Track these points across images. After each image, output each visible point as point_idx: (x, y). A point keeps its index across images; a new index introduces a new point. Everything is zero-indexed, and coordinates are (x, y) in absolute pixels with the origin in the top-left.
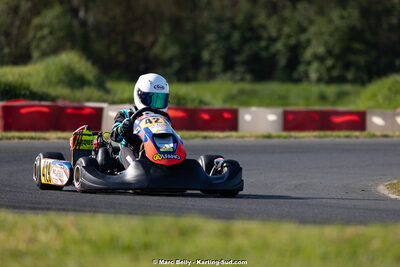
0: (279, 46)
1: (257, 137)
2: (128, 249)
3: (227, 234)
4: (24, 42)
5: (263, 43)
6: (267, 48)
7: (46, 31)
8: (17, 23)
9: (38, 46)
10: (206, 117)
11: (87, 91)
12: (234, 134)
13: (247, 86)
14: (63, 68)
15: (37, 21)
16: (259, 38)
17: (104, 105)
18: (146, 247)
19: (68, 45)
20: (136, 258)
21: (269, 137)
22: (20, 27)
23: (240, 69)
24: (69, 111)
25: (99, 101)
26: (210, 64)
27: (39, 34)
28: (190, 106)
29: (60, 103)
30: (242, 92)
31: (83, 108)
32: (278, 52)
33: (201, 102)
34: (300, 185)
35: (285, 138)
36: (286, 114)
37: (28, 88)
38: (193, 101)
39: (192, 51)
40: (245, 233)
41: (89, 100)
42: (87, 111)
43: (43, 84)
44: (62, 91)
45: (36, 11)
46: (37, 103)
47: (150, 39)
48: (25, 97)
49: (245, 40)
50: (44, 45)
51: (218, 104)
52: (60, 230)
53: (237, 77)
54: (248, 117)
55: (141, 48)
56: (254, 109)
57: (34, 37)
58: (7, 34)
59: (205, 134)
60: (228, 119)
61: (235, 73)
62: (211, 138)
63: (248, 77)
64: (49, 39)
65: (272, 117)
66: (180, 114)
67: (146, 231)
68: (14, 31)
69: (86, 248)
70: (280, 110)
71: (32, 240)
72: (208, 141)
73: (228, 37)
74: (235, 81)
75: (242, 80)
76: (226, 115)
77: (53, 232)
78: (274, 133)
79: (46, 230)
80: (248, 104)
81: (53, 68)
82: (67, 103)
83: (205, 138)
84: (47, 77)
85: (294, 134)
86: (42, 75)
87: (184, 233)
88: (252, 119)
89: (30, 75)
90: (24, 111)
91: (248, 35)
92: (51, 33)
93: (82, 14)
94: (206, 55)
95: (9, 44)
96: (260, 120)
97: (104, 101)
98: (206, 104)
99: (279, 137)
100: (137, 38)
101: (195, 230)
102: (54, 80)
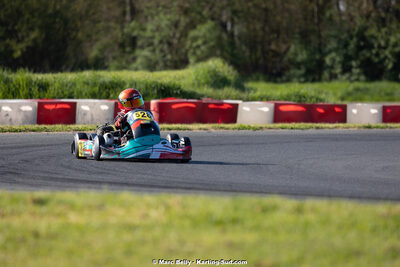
0: (387, 52)
1: (359, 127)
2: (220, 223)
3: (299, 211)
4: (183, 51)
5: (374, 51)
6: (377, 55)
7: (200, 42)
8: (178, 35)
9: (194, 53)
10: (321, 111)
11: (227, 90)
12: (341, 125)
13: (361, 85)
14: (209, 72)
15: (192, 33)
16: (371, 47)
17: (239, 102)
18: (235, 221)
19: (218, 52)
20: (224, 231)
21: (369, 127)
22: (179, 39)
23: (356, 71)
24: (211, 106)
25: (236, 99)
26: (332, 67)
27: (195, 44)
28: (308, 102)
29: (204, 100)
30: (357, 90)
31: (222, 104)
32: (386, 57)
33: (317, 99)
34: (387, 167)
35: (382, 128)
36: (385, 109)
37: (179, 88)
38: (311, 98)
39: (318, 57)
40: (314, 210)
41: (227, 98)
42: (226, 107)
43: (193, 84)
44: (207, 90)
45: (192, 25)
46: (185, 100)
47: (284, 47)
48: (177, 96)
49: (359, 48)
50: (199, 52)
51: (332, 100)
52: (168, 208)
53: (353, 78)
54: (355, 111)
55: (276, 54)
56: (359, 104)
57: (191, 47)
58: (170, 44)
59: (318, 125)
60: (338, 112)
61: (352, 74)
62: (322, 128)
63: (363, 77)
64: (203, 48)
65: (374, 111)
66: (300, 109)
67: (236, 209)
68: (175, 41)
69: (187, 223)
70: (380, 105)
71: (145, 216)
72: (319, 131)
73: (346, 45)
74: (352, 82)
75: (357, 80)
76: (337, 110)
77: (162, 209)
78: (373, 124)
79: (157, 208)
80: (361, 100)
81: (202, 72)
82: (210, 101)
83: (318, 128)
84: (196, 79)
85: (389, 125)
86: (194, 77)
87: (265, 210)
88: (358, 113)
89: (183, 78)
90: (175, 107)
91: (362, 44)
92: (205, 43)
93: (229, 28)
94: (328, 60)
95: (171, 52)
96: (364, 113)
97: (240, 99)
98: (321, 100)
99: (377, 127)
100: (273, 47)
101: (275, 208)
102: (203, 81)
